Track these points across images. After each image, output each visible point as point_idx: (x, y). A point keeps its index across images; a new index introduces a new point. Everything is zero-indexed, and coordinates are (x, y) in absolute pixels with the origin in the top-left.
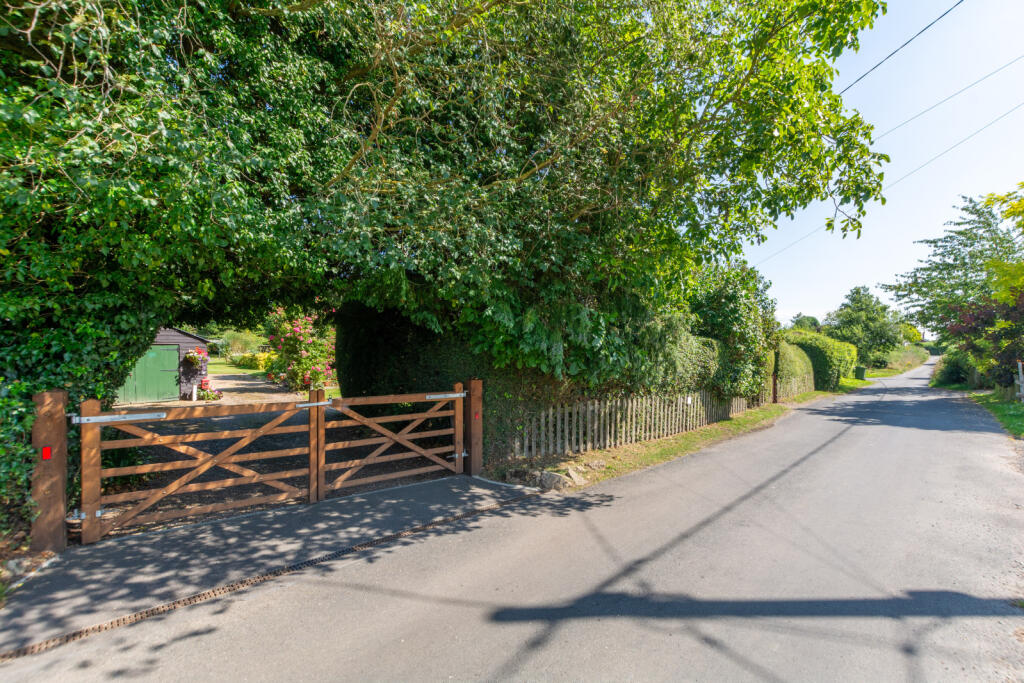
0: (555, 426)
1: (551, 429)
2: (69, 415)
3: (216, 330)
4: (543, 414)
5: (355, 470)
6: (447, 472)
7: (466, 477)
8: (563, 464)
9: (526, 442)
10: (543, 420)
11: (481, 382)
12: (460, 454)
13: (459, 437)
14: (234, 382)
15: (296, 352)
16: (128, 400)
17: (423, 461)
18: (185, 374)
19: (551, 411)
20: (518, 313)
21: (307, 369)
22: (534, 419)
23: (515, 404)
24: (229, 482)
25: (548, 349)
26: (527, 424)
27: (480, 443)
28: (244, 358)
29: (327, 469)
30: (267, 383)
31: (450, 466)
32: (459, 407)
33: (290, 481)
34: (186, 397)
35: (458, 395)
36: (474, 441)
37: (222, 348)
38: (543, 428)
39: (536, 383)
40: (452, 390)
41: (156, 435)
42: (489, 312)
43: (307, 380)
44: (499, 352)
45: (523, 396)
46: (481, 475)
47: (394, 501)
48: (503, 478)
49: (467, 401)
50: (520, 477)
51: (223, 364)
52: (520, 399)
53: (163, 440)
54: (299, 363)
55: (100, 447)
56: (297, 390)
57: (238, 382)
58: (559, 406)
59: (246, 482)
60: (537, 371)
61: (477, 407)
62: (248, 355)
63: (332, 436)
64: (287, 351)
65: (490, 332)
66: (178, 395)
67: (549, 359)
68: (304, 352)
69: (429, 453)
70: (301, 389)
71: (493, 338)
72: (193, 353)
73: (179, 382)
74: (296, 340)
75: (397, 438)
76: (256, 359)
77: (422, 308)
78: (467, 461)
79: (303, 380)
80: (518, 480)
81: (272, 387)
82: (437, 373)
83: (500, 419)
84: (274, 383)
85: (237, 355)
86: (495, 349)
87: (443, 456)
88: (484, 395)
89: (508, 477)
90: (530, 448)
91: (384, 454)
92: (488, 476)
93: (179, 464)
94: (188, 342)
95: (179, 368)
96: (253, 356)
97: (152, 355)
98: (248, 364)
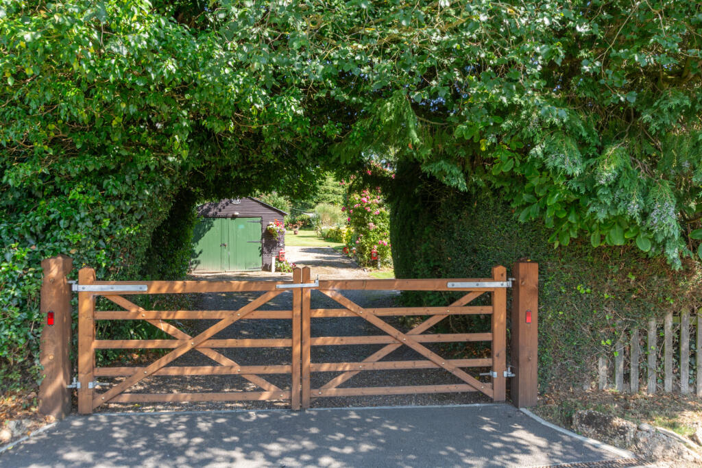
0: (677, 345)
1: (669, 349)
2: (70, 282)
3: (314, 204)
4: (653, 323)
5: (349, 376)
6: (479, 396)
7: (510, 409)
8: (688, 413)
9: (620, 367)
10: (652, 334)
11: (536, 266)
12: (501, 373)
13: (500, 345)
14: (316, 255)
15: (365, 225)
16: (223, 269)
17: (442, 376)
18: (266, 245)
19: (669, 320)
20: (591, 151)
21: (375, 243)
22: (635, 331)
23: (599, 303)
24: (207, 370)
25: (645, 215)
26: (623, 337)
27: (535, 360)
28: (331, 230)
29: (313, 370)
30: (343, 257)
31: (485, 388)
32: (500, 302)
33: (271, 378)
34: (267, 268)
35: (498, 285)
36: (523, 355)
37: (314, 221)
38: (653, 347)
39: (634, 271)
40: (489, 276)
41: (141, 309)
42: (538, 150)
43: (375, 255)
44: (558, 221)
45: (612, 291)
46: (534, 409)
47: (394, 428)
48: (568, 422)
49: (511, 294)
50: (597, 426)
52: (606, 296)
53: (144, 314)
54: (367, 237)
55: (93, 317)
56: (364, 266)
57: (319, 255)
58: (685, 313)
59: (224, 372)
60: (631, 251)
61: (529, 304)
62: (334, 228)
63: (318, 328)
64: (357, 223)
65: (541, 187)
66: (261, 266)
67: (649, 231)
68: (371, 224)
69: (451, 365)
70: (369, 265)
71: (545, 197)
72: (273, 226)
73: (262, 252)
74: (364, 211)
75: (404, 339)
76: (340, 232)
77: (437, 156)
78: (511, 384)
79: (370, 255)
80: (591, 430)
81: (346, 261)
82: (475, 251)
83: (570, 326)
84: (348, 257)
85: (325, 228)
86: (549, 214)
87: (473, 372)
88: (540, 287)
89: (576, 422)
90: (627, 377)
91: (387, 358)
92: (544, 415)
93: (156, 344)
94: (269, 215)
95: (262, 239)
96: (339, 229)
97: (241, 227)
98: (333, 237)
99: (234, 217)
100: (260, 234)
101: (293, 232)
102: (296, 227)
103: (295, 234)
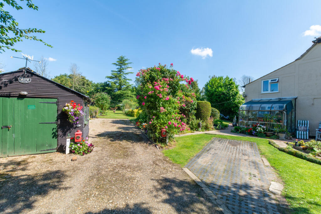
18: (61, 126)
21: (164, 123)
28: (129, 111)
30: (136, 128)
34: (62, 149)
37: (122, 107)
43: (164, 133)
51: (121, 114)
54: (158, 118)
56: (155, 141)
64: (148, 107)
66: (56, 146)
68: (162, 108)
76: (133, 112)
79: (161, 133)
85: (127, 110)
94: (66, 97)
95: (57, 120)
96: (133, 110)
97: (32, 107)
98: (130, 114)
99: (21, 97)
100: (56, 115)
101: (113, 111)
102: (115, 109)
103: (114, 112)
